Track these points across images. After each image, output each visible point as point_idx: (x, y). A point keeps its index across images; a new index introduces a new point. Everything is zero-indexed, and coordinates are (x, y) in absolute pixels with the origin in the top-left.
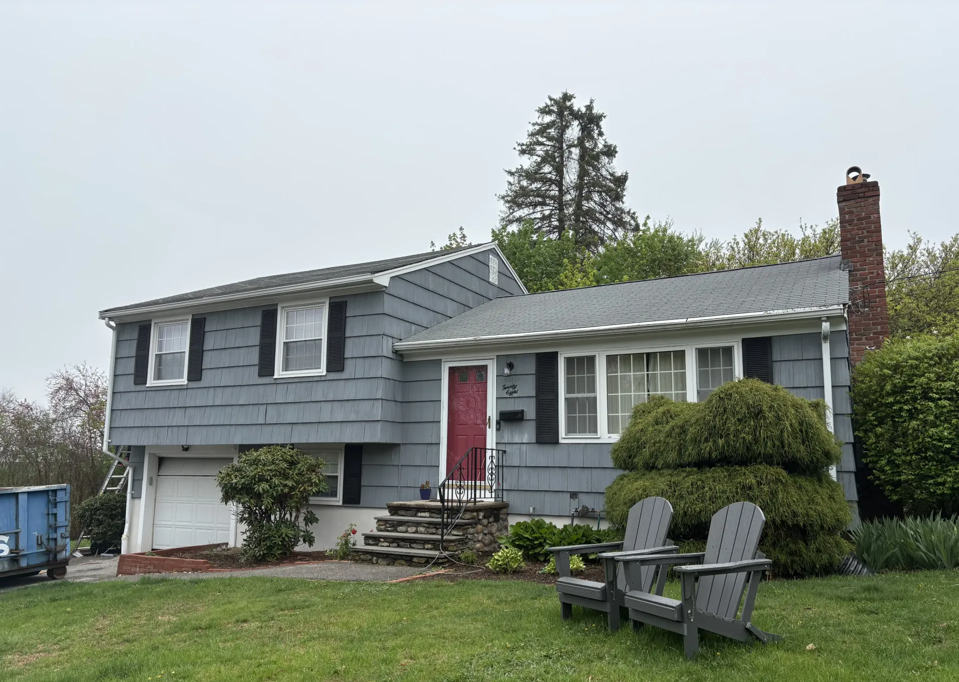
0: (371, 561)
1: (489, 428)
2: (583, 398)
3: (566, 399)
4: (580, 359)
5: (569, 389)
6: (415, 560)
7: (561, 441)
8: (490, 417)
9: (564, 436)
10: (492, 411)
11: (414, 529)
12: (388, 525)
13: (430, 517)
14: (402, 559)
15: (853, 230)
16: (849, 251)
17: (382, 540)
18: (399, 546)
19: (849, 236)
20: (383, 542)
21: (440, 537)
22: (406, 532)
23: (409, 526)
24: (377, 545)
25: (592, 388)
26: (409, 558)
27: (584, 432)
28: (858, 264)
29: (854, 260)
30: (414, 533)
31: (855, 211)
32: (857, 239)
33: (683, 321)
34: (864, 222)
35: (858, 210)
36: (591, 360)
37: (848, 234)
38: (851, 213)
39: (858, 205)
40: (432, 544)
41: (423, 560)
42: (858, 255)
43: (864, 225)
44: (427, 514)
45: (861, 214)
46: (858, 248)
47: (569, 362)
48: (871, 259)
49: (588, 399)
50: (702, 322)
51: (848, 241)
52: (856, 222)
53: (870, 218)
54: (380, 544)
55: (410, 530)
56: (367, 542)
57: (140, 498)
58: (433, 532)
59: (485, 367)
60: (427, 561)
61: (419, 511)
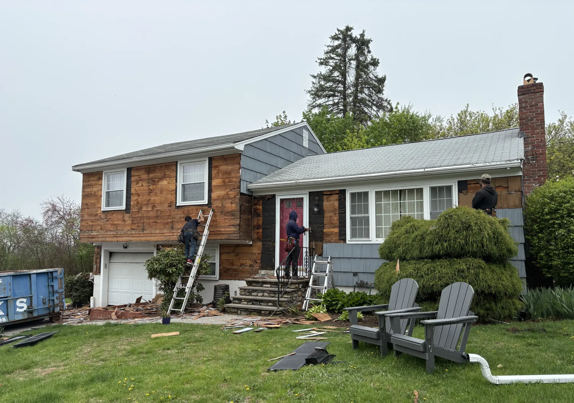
0: (237, 312)
2: (361, 217)
3: (351, 218)
4: (360, 194)
5: (353, 212)
6: (263, 312)
7: (348, 243)
9: (349, 240)
11: (261, 294)
12: (246, 292)
13: (271, 287)
14: (255, 312)
15: (527, 113)
16: (524, 126)
17: (243, 300)
18: (253, 304)
19: (525, 117)
21: (277, 299)
22: (257, 296)
23: (258, 292)
24: (240, 303)
25: (367, 211)
26: (259, 311)
27: (362, 237)
28: (530, 134)
29: (527, 131)
30: (262, 296)
31: (528, 101)
32: (529, 118)
33: (423, 170)
34: (534, 108)
35: (531, 100)
36: (366, 194)
37: (524, 115)
38: (526, 102)
39: (531, 97)
40: (272, 303)
41: (267, 312)
42: (530, 128)
43: (534, 110)
44: (269, 286)
45: (532, 103)
46: (530, 124)
47: (353, 195)
48: (538, 131)
49: (364, 217)
50: (433, 171)
51: (524, 120)
52: (529, 108)
53: (537, 105)
54: (242, 303)
55: (259, 294)
56: (235, 302)
57: (100, 275)
58: (273, 295)
59: (302, 199)
60: (270, 313)
61: (264, 284)
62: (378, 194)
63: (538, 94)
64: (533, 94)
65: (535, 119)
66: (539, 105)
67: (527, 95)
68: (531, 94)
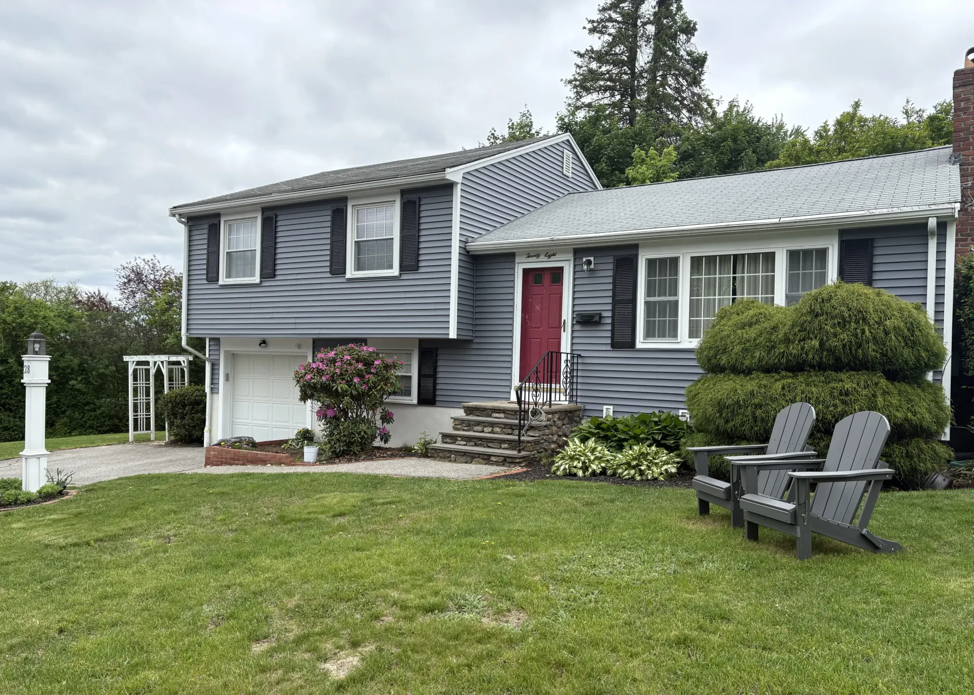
0: (449, 459)
1: (564, 331)
2: (664, 302)
3: (646, 303)
4: (663, 261)
5: (650, 292)
6: (493, 459)
7: (639, 345)
8: (565, 320)
9: (642, 341)
10: (567, 314)
11: (490, 429)
12: (464, 425)
13: (506, 418)
14: (479, 457)
15: (968, 119)
16: (962, 143)
17: (460, 439)
18: (476, 445)
19: (963, 126)
20: (461, 440)
21: (517, 438)
22: (483, 431)
23: (485, 426)
24: (454, 443)
25: (674, 292)
26: (486, 457)
27: (664, 336)
28: (970, 157)
29: (966, 153)
30: (489, 433)
31: (971, 98)
32: (972, 129)
33: (777, 220)
36: (675, 261)
37: (962, 123)
38: (967, 100)
40: (509, 444)
41: (500, 460)
42: (971, 147)
44: (502, 415)
46: (971, 140)
47: (651, 263)
49: (669, 302)
50: (795, 222)
51: (961, 132)
54: (457, 442)
55: (486, 430)
56: (444, 441)
57: (218, 393)
58: (510, 432)
59: (561, 269)
60: (505, 460)
61: (494, 412)
62: (696, 262)
67: (969, 88)
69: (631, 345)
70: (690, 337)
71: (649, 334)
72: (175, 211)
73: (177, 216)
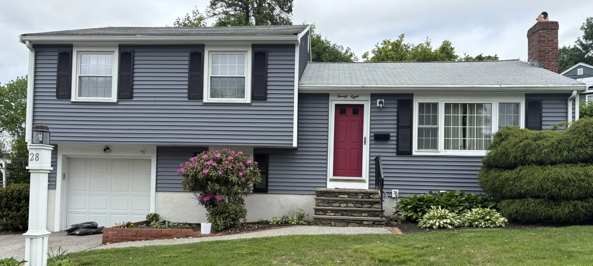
0: (330, 225)
1: (365, 144)
2: (428, 128)
3: (419, 129)
4: (428, 105)
5: (421, 122)
6: (365, 223)
7: (414, 153)
8: (365, 138)
9: (417, 150)
10: (366, 133)
11: (345, 205)
12: (325, 203)
13: (349, 197)
14: (354, 222)
15: (545, 46)
16: (542, 58)
17: (329, 212)
18: (342, 215)
19: (543, 49)
20: (331, 212)
21: (380, 209)
22: (340, 206)
23: (341, 203)
24: (325, 214)
25: (435, 122)
26: (360, 222)
27: (428, 148)
28: (546, 65)
29: (544, 62)
30: (345, 207)
31: (546, 36)
32: (547, 51)
33: (499, 86)
34: (550, 42)
35: (548, 35)
36: (435, 105)
37: (542, 48)
38: (544, 37)
39: (548, 33)
40: (367, 213)
41: (372, 222)
42: (547, 60)
43: (550, 44)
44: (346, 196)
45: (549, 38)
46: (546, 56)
47: (421, 105)
48: (553, 63)
49: (432, 128)
50: (510, 88)
51: (542, 52)
52: (546, 42)
53: (553, 41)
54: (327, 214)
55: (342, 205)
56: (318, 213)
57: (55, 189)
58: (361, 206)
59: (362, 106)
60: (374, 223)
61: (339, 194)
62: (447, 106)
63: (554, 31)
64: (551, 30)
65: (551, 53)
66: (555, 41)
67: (545, 31)
68: (549, 30)
69: (409, 153)
70: (445, 149)
71: (420, 147)
72: (24, 38)
73: (27, 42)
